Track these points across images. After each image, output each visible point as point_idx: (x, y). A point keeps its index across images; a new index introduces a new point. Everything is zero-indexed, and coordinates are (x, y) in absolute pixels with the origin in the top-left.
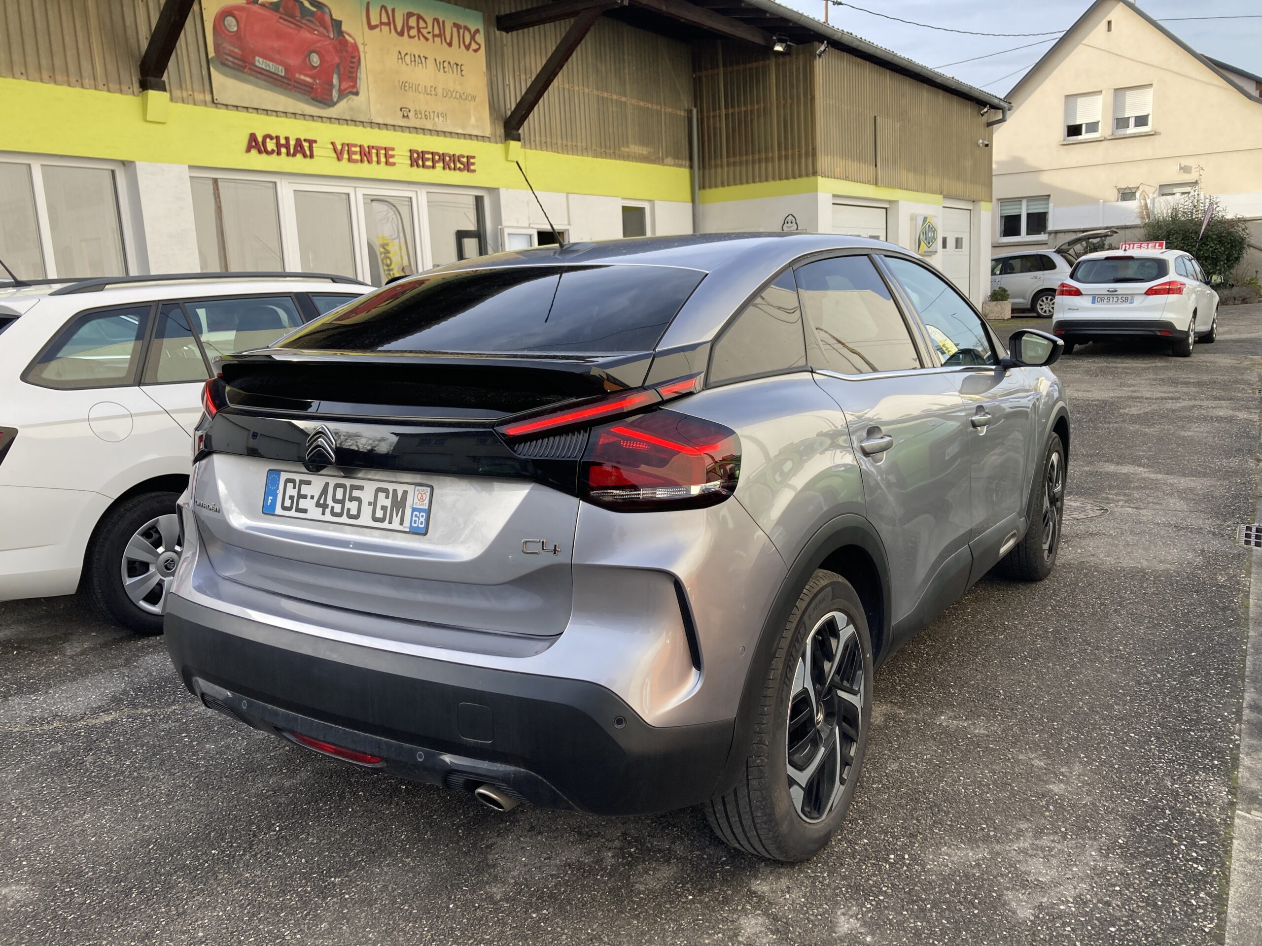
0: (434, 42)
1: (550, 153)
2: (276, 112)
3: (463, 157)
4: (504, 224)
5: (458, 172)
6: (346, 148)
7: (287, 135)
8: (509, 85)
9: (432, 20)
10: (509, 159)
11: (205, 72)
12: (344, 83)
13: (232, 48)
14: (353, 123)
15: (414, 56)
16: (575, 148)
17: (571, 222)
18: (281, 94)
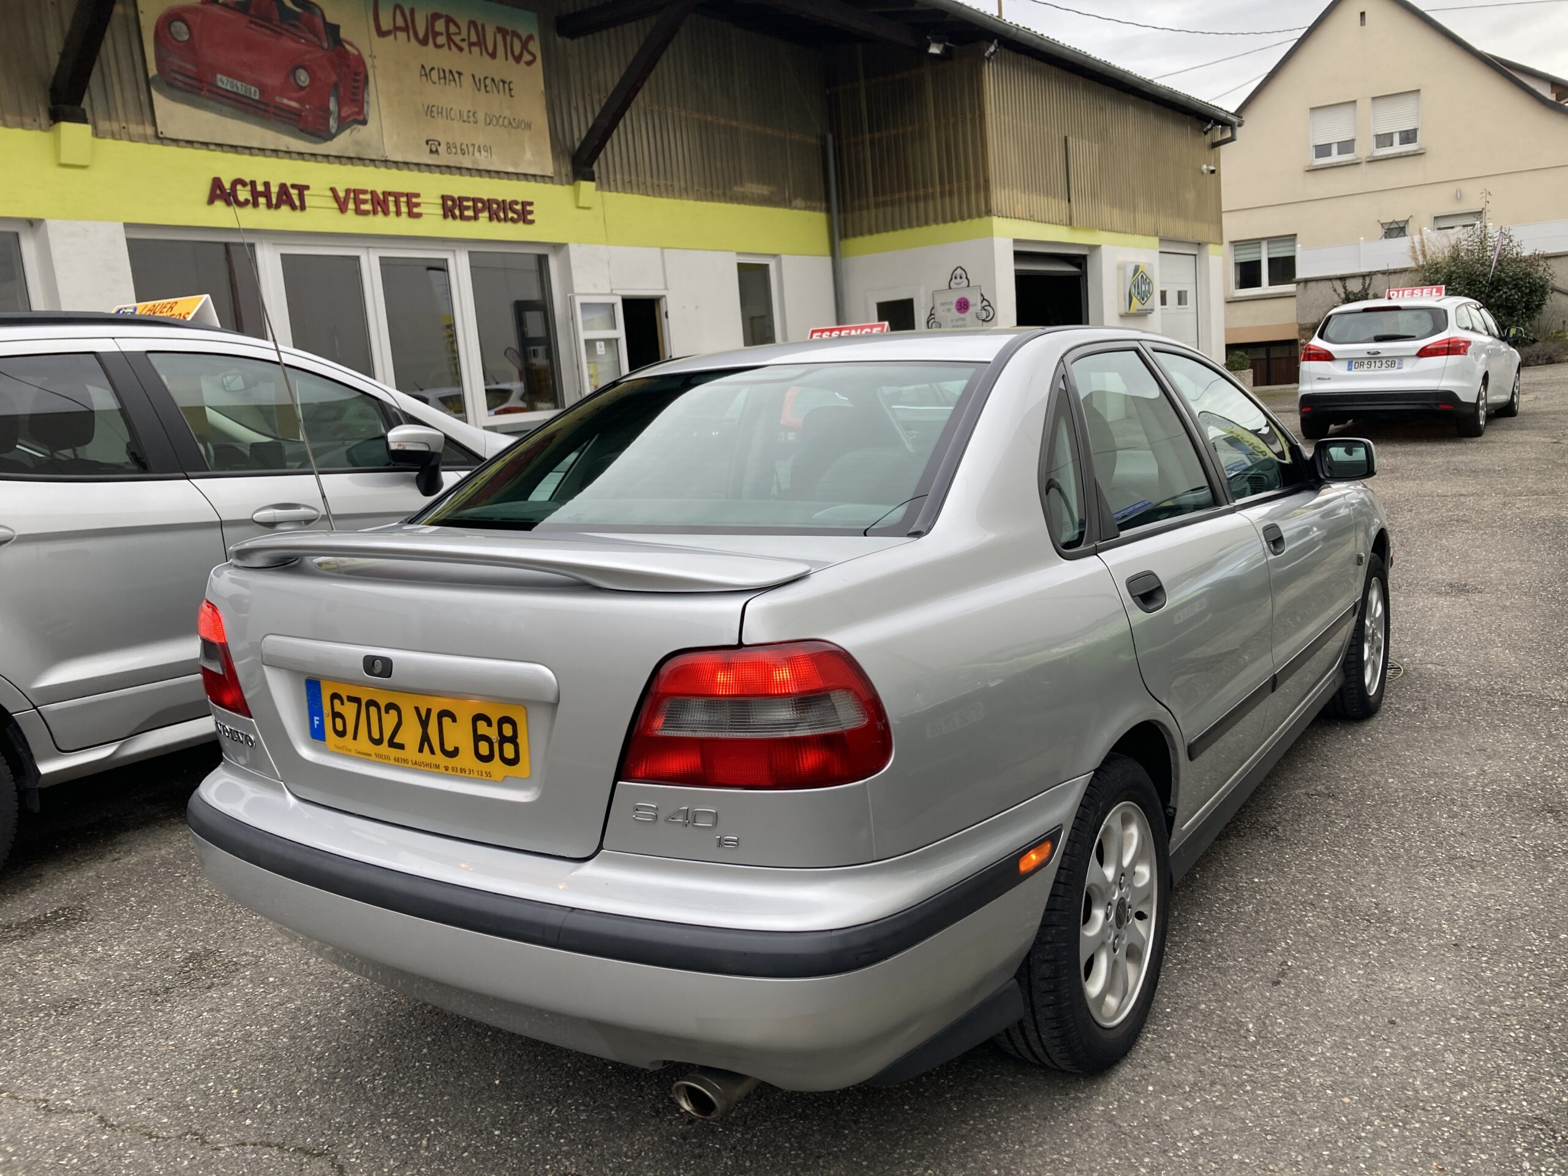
0: (470, 52)
1: (637, 196)
2: (250, 148)
3: (516, 203)
4: (577, 290)
5: (510, 224)
6: (352, 195)
7: (267, 180)
8: (577, 108)
9: (467, 25)
10: (581, 205)
11: (144, 97)
12: (345, 109)
13: (182, 64)
14: (361, 162)
15: (444, 71)
16: (670, 189)
17: (669, 286)
18: (255, 123)
